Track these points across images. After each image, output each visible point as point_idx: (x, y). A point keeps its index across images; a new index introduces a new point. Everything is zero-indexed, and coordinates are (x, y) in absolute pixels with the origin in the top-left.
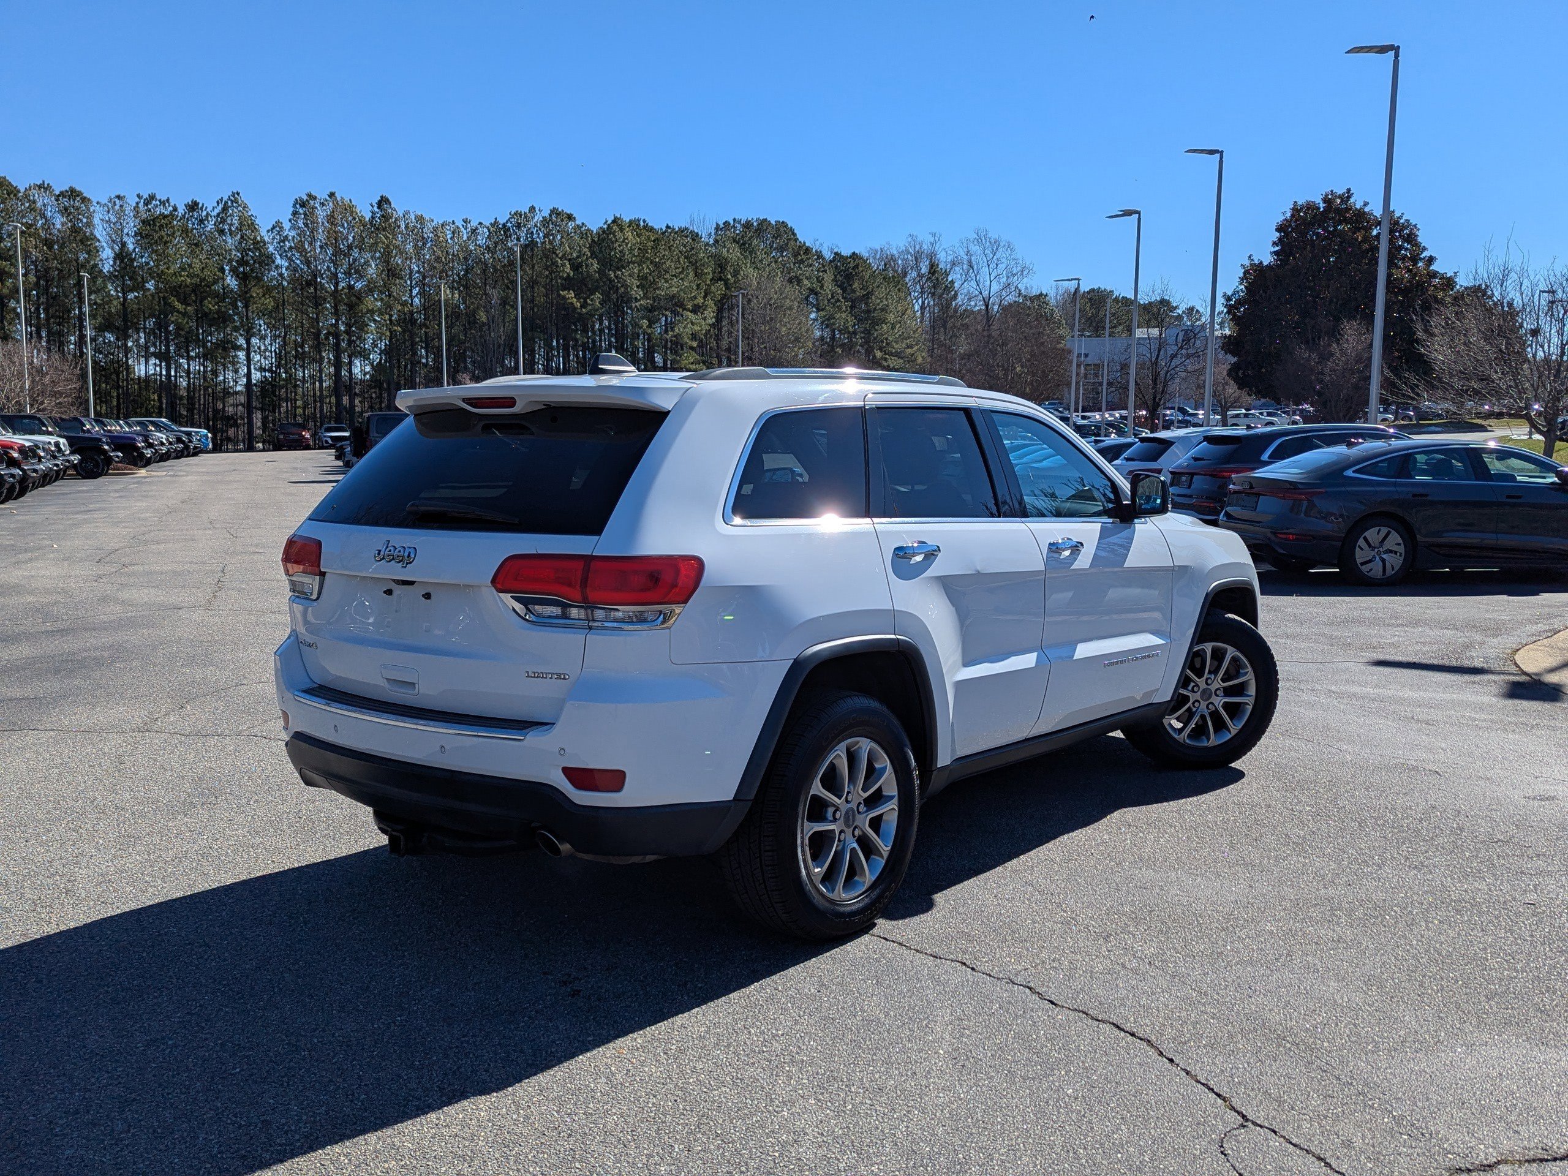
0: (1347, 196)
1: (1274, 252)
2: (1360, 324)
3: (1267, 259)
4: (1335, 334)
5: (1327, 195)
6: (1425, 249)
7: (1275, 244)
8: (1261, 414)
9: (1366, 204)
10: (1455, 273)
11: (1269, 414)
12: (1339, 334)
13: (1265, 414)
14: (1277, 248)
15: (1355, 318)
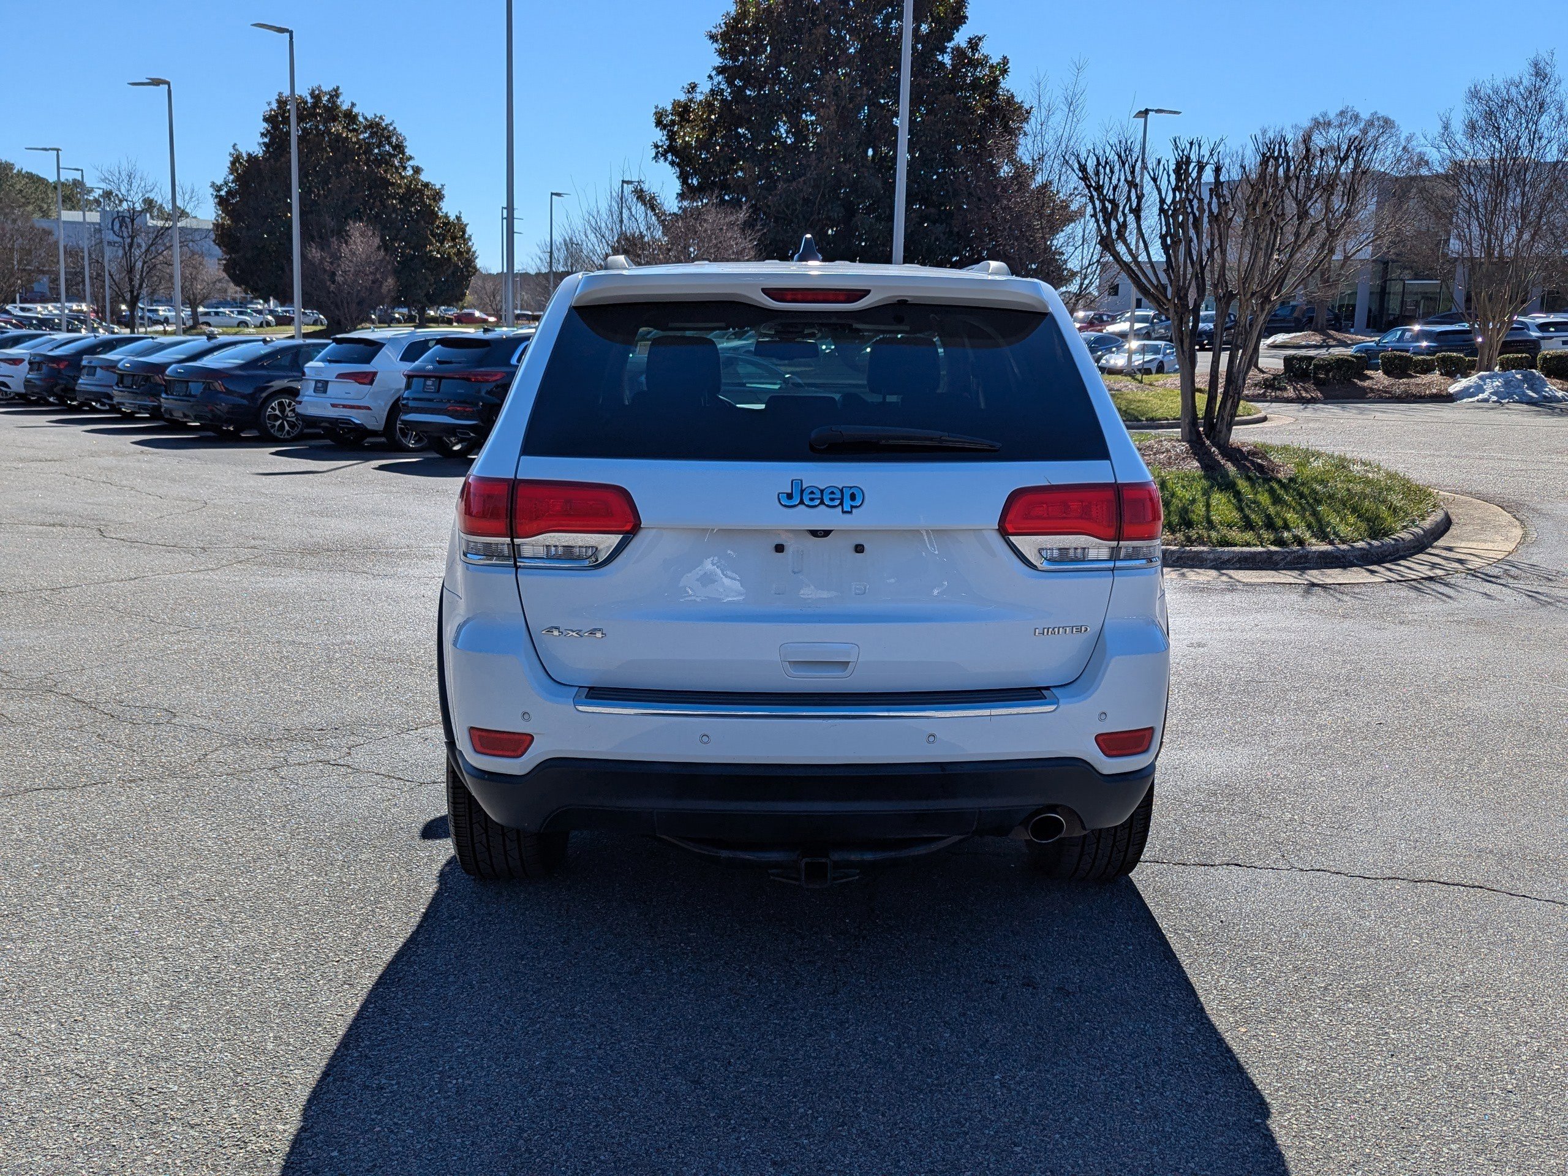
0: (335, 94)
1: (264, 143)
2: (367, 226)
3: (258, 151)
4: (342, 235)
5: (313, 91)
6: (410, 158)
7: (263, 135)
8: (232, 312)
9: (353, 105)
10: (442, 186)
11: (240, 313)
12: (348, 235)
13: (236, 313)
14: (266, 140)
15: (361, 220)
